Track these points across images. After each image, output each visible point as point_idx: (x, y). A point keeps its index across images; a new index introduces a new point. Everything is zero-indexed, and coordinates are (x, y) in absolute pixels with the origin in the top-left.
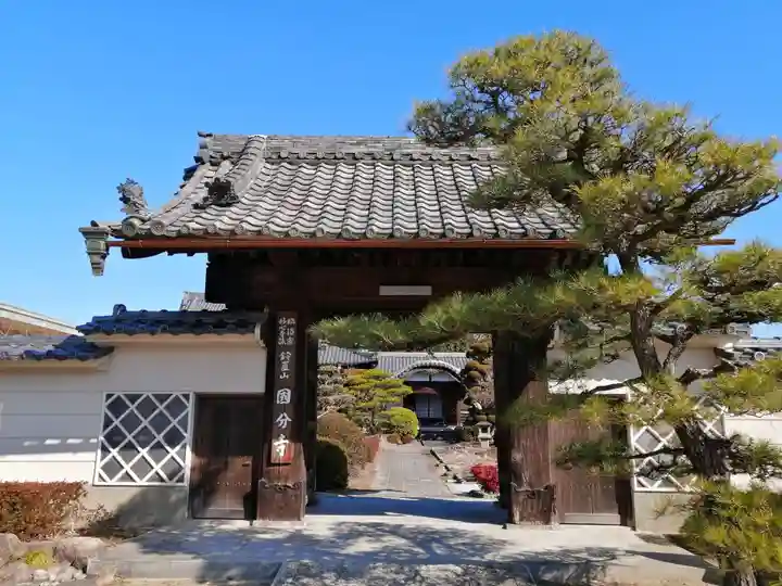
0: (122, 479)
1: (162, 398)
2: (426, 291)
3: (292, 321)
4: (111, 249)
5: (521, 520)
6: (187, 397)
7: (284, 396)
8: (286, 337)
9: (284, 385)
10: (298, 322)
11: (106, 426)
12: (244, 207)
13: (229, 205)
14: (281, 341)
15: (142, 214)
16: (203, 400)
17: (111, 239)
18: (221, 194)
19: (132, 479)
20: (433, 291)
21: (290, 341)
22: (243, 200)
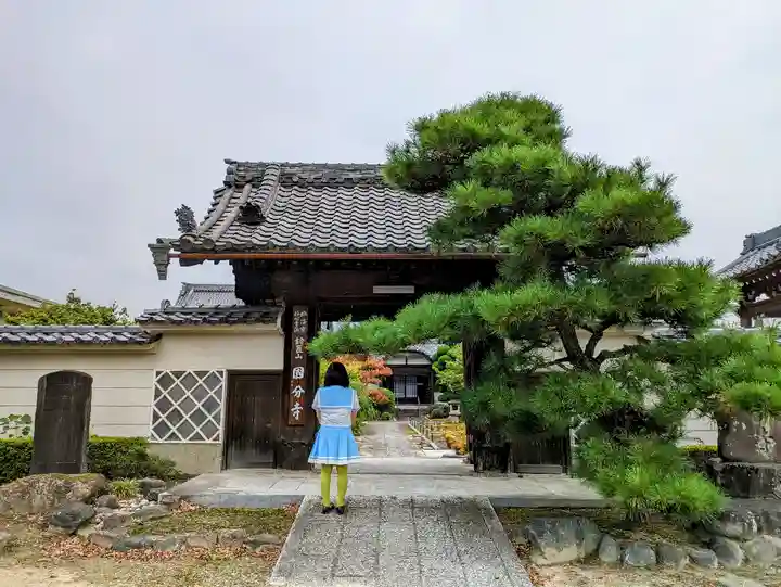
0: (170, 438)
1: (201, 374)
2: (410, 290)
3: (304, 313)
4: (172, 260)
5: (484, 468)
6: (221, 373)
7: (299, 373)
8: (300, 326)
9: (298, 364)
10: (309, 313)
11: (156, 396)
12: (269, 225)
13: (258, 224)
14: (296, 330)
15: (194, 232)
16: (233, 376)
17: (172, 251)
18: (251, 215)
19: (177, 438)
20: (416, 290)
21: (303, 329)
22: (268, 219)
